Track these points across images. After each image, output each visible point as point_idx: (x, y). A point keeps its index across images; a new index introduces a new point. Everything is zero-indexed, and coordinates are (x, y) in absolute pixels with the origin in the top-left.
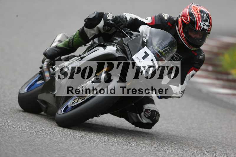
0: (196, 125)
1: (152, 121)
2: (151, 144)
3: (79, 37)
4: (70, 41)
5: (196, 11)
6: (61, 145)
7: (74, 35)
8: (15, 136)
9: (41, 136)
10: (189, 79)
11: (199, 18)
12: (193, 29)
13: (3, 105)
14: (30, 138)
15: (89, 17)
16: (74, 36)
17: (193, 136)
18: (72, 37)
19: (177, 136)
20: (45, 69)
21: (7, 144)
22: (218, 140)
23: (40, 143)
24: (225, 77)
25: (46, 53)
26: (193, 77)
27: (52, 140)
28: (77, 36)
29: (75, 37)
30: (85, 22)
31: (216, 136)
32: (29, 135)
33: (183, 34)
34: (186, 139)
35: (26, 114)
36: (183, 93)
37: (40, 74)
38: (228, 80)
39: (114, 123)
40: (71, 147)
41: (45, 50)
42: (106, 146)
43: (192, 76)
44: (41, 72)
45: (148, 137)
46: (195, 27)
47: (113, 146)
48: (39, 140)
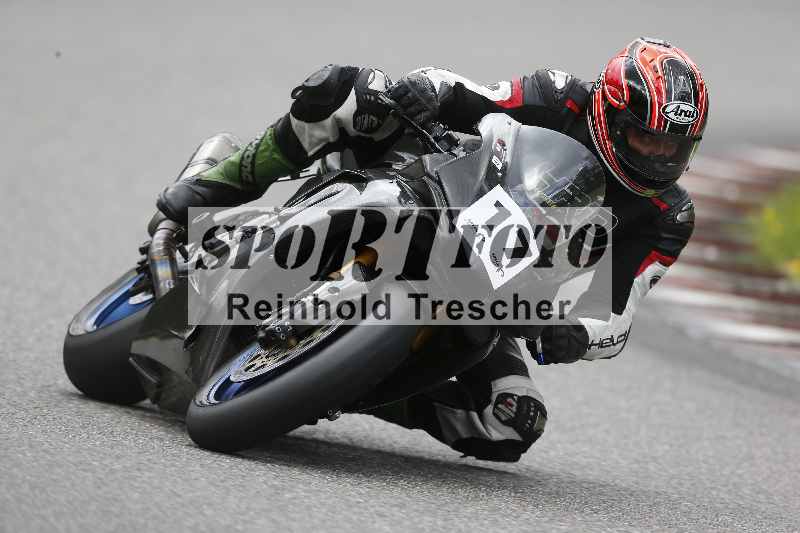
0: (667, 447)
1: (521, 436)
2: (515, 511)
3: (274, 150)
4: (244, 163)
5: (652, 66)
6: (209, 512)
7: (257, 142)
8: (55, 480)
9: (143, 482)
10: (645, 294)
11: (659, 90)
12: (640, 125)
13: (12, 377)
14: (105, 489)
15: (307, 81)
16: (258, 146)
17: (656, 487)
18: (250, 148)
19: (601, 486)
20: (158, 252)
21: (24, 507)
22: (742, 498)
23: (139, 506)
24: (765, 286)
25: (167, 200)
26: (656, 287)
27: (179, 496)
28: (269, 145)
29: (262, 148)
30: (293, 101)
31: (734, 484)
32: (100, 479)
33: (607, 142)
34: (631, 495)
35: (92, 408)
36: (625, 340)
37: (138, 270)
38: (775, 297)
39: (388, 441)
40: (245, 522)
41: (163, 191)
42: (363, 519)
43: (654, 281)
44: (142, 263)
45: (505, 488)
46: (645, 121)
47: (385, 516)
48: (136, 496)
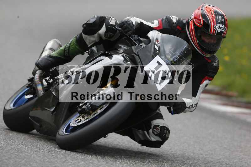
1: (162, 139)
3: (76, 45)
5: (210, 12)
7: (70, 42)
11: (213, 20)
12: (207, 32)
15: (88, 21)
16: (70, 44)
18: (68, 44)
20: (37, 81)
25: (39, 63)
28: (74, 43)
29: (72, 44)
30: (83, 28)
33: (195, 38)
36: (196, 106)
37: (27, 87)
41: (37, 59)
43: (206, 86)
44: (29, 85)
46: (209, 31)
